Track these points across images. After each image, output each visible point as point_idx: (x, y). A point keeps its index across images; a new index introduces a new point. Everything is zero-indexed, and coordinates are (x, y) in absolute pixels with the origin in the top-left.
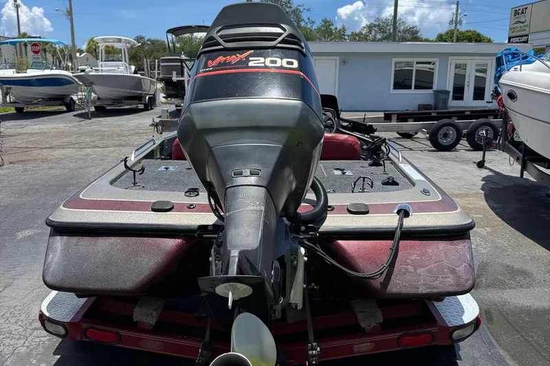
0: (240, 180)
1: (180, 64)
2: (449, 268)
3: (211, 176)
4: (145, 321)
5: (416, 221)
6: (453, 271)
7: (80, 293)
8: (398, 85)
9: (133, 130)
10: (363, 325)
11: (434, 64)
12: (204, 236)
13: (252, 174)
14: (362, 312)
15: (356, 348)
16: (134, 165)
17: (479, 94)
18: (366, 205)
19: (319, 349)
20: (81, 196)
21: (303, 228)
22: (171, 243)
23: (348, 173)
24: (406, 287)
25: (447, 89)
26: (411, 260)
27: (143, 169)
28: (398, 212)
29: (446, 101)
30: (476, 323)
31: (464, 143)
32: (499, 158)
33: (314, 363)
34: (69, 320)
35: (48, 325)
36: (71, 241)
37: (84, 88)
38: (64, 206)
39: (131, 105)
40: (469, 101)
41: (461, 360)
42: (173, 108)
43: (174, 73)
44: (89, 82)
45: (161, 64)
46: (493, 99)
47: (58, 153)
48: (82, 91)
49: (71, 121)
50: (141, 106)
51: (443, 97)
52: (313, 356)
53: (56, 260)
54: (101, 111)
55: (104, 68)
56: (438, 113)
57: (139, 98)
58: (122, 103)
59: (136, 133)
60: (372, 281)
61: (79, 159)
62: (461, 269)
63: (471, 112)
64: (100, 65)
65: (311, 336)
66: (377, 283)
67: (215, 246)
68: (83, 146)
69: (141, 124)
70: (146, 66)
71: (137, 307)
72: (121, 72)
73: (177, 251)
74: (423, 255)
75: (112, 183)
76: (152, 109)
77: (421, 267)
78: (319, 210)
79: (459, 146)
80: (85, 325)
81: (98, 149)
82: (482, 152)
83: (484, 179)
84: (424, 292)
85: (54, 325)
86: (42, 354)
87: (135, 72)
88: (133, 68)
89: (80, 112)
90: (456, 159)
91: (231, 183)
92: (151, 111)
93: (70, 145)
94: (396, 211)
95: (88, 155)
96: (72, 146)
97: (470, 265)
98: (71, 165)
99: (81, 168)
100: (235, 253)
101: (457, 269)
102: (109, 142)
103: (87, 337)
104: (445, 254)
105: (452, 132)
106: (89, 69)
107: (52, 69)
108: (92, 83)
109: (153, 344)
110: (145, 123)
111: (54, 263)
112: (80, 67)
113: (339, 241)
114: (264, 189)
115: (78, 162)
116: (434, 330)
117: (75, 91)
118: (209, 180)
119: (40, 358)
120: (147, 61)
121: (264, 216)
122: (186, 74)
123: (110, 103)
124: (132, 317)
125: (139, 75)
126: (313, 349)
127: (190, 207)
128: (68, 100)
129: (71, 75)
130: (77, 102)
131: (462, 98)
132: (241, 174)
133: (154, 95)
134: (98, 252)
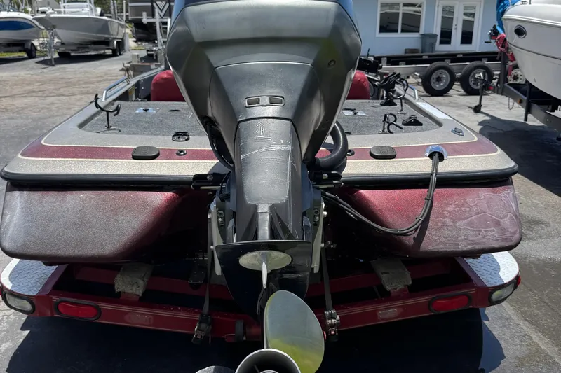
0: (257, 111)
1: (150, 4)
2: (493, 220)
3: (213, 111)
4: (130, 291)
5: (450, 165)
6: (498, 224)
7: (48, 260)
8: (383, 29)
9: (101, 77)
10: (388, 288)
11: (420, 6)
12: (202, 188)
13: (272, 102)
14: (386, 273)
15: (381, 315)
16: (107, 106)
17: (467, 38)
18: (392, 148)
19: (338, 317)
20: (43, 142)
21: (325, 176)
22: (159, 198)
23: (360, 113)
24: (445, 244)
25: (434, 33)
26: (449, 212)
27: (118, 109)
28: (431, 156)
29: (433, 45)
30: (517, 281)
31: (457, 87)
32: (494, 102)
33: (333, 332)
34: (35, 293)
35: (11, 300)
36: (32, 196)
37: (45, 33)
38: (22, 155)
39: (97, 50)
40: (456, 46)
41: (488, 319)
42: (144, 54)
43: (144, 14)
44: (50, 24)
45: (130, 5)
46: (491, 38)
47: (19, 102)
48: (43, 38)
49: (32, 69)
50: (109, 52)
51: (431, 40)
52: (332, 326)
53: (15, 220)
54: (65, 58)
55: (67, 10)
56: (429, 56)
57: (106, 43)
58: (88, 48)
59: (104, 80)
60: (404, 237)
61: (42, 109)
62: (506, 221)
63: (464, 54)
64: (62, 7)
65: (329, 302)
66: (409, 241)
67: (217, 199)
68: (47, 93)
69: (109, 70)
70: (112, 8)
71: (119, 275)
72: (85, 14)
73: (167, 207)
74: (462, 206)
75: (81, 126)
76: (120, 54)
77: (460, 219)
78: (339, 155)
79: (451, 91)
80: (55, 299)
81: (64, 98)
82: (478, 97)
83: (480, 124)
84: (465, 249)
85: (18, 300)
86: (7, 331)
87: (102, 15)
88: (99, 10)
89: (42, 59)
90: (451, 104)
91: (245, 114)
92: (120, 57)
93: (31, 93)
94: (428, 154)
95: (53, 104)
96: (34, 94)
97: (516, 216)
98: (35, 115)
99: (46, 118)
100: (264, 209)
101: (501, 220)
102: (75, 90)
103: (59, 312)
104: (488, 203)
105: (445, 76)
106: (51, 11)
107: (8, 11)
108: (54, 27)
109: (140, 318)
110: (115, 69)
111: (13, 225)
112: (40, 9)
113: (362, 191)
114: (289, 122)
115: (42, 111)
116: (471, 291)
117: (36, 36)
118: (210, 115)
119: (5, 335)
120: (114, 3)
121: (292, 159)
122: (157, 15)
123: (74, 48)
124: (112, 286)
125: (105, 18)
126: (332, 317)
127: (180, 154)
128: (29, 46)
129: (31, 18)
130: (39, 48)
131: (449, 42)
132: (257, 102)
133: (122, 39)
134: (68, 210)
